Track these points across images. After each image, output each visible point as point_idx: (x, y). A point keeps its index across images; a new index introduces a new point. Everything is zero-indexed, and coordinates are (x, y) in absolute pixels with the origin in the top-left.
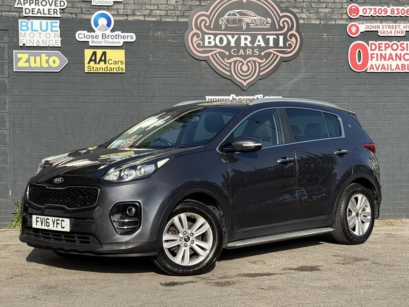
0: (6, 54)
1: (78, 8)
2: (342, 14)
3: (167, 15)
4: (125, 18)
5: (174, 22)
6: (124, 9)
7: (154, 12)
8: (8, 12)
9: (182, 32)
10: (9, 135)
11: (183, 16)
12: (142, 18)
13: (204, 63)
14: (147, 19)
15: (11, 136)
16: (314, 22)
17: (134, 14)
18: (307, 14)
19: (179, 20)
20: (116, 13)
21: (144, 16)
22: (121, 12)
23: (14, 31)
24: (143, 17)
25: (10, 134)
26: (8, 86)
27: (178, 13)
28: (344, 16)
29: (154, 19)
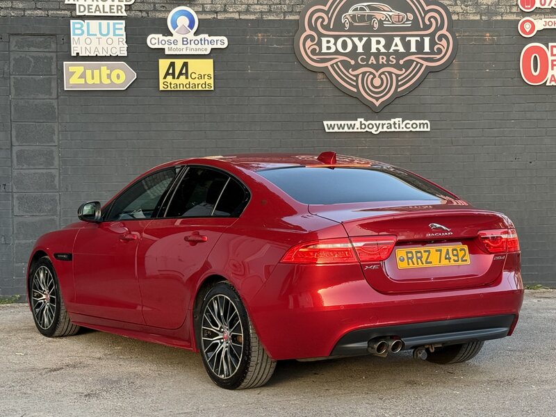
0: (54, 67)
1: (150, 3)
2: (511, 6)
3: (270, 11)
4: (213, 16)
5: (280, 20)
6: (212, 4)
7: (253, 7)
8: (57, 10)
9: (291, 34)
10: (59, 177)
11: (292, 11)
12: (236, 16)
13: (320, 76)
14: (243, 17)
15: (61, 177)
16: (472, 17)
17: (225, 11)
18: (463, 6)
19: (287, 18)
20: (201, 10)
21: (239, 12)
22: (208, 7)
23: (64, 37)
24: (237, 14)
25: (60, 174)
26: (56, 110)
27: (285, 8)
28: (514, 10)
29: (252, 17)
